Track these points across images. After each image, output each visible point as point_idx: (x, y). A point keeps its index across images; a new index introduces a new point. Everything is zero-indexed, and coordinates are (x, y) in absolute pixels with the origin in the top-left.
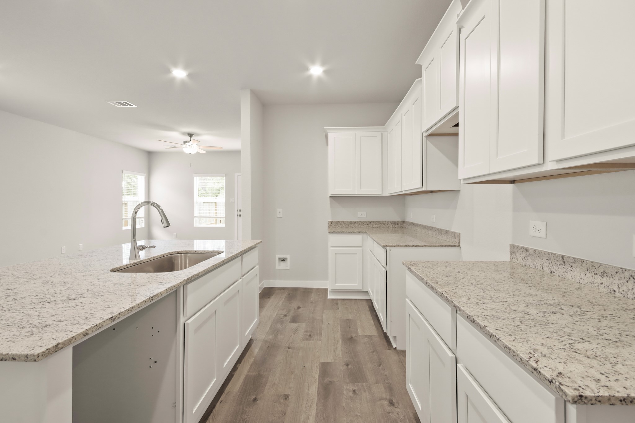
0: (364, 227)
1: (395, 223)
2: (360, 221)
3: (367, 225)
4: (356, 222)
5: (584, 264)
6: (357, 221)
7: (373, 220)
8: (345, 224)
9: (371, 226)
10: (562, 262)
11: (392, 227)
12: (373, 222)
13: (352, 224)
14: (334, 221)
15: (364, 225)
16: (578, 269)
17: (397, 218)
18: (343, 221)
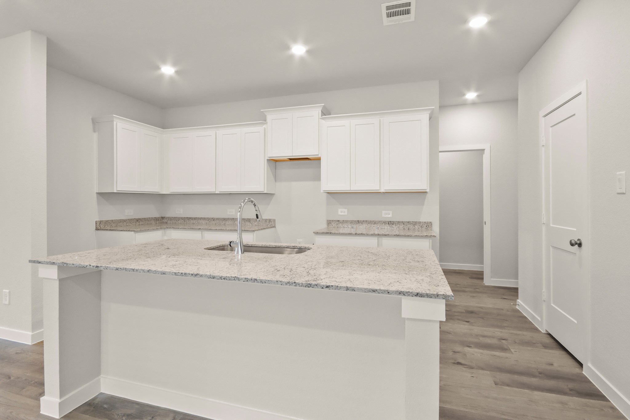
0: (132, 225)
1: (156, 219)
2: (128, 220)
3: (135, 223)
4: (124, 221)
5: (367, 222)
6: (126, 219)
7: (140, 218)
8: (114, 223)
9: (138, 223)
10: (358, 223)
11: (154, 223)
12: (140, 219)
13: (121, 223)
14: (103, 221)
15: (132, 223)
16: (365, 224)
17: (157, 215)
18: (112, 221)
